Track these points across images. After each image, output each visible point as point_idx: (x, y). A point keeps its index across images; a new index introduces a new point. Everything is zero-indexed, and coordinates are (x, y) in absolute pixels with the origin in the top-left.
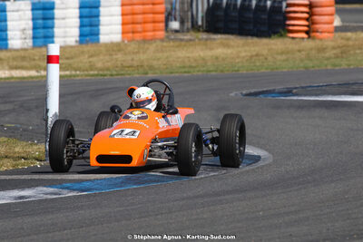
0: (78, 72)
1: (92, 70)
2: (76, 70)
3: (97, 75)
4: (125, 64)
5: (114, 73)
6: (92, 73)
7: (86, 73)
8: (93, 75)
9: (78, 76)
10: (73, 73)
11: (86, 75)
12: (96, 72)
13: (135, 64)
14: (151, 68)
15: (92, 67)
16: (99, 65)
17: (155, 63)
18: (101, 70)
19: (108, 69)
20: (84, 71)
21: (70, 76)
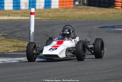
0: (43, 18)
1: (48, 17)
2: (42, 17)
3: (50, 19)
4: (59, 16)
5: (55, 19)
6: (48, 18)
7: (46, 18)
8: (48, 19)
9: (43, 19)
10: (42, 18)
11: (46, 19)
12: (49, 18)
13: (63, 16)
14: (68, 17)
15: (48, 16)
16: (51, 16)
17: (69, 16)
18: (51, 17)
19: (53, 17)
20: (45, 18)
21: (41, 19)
